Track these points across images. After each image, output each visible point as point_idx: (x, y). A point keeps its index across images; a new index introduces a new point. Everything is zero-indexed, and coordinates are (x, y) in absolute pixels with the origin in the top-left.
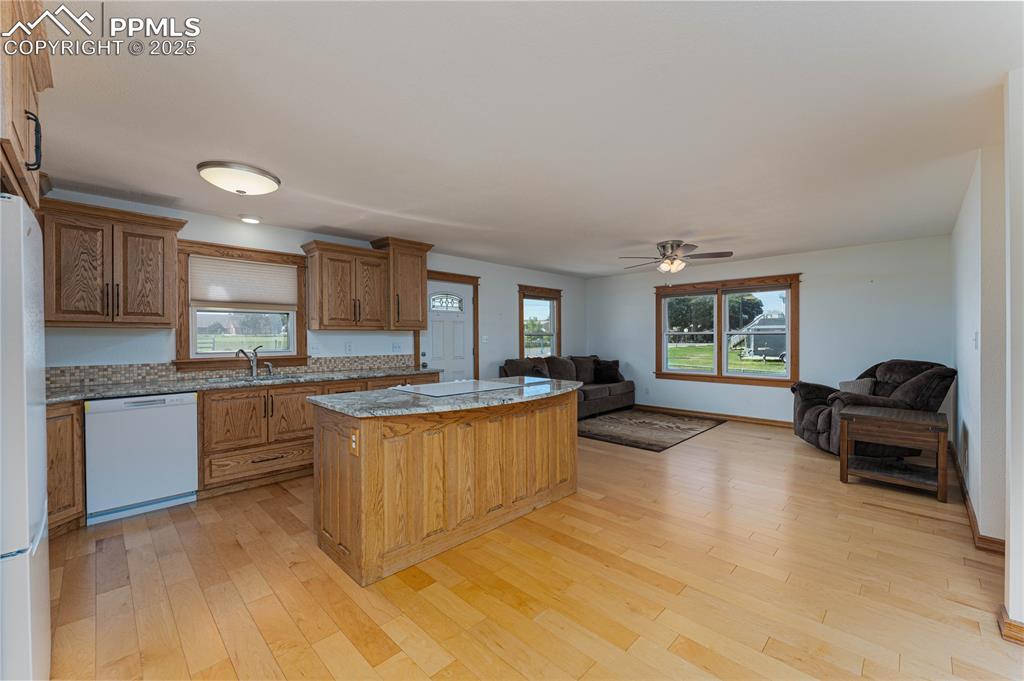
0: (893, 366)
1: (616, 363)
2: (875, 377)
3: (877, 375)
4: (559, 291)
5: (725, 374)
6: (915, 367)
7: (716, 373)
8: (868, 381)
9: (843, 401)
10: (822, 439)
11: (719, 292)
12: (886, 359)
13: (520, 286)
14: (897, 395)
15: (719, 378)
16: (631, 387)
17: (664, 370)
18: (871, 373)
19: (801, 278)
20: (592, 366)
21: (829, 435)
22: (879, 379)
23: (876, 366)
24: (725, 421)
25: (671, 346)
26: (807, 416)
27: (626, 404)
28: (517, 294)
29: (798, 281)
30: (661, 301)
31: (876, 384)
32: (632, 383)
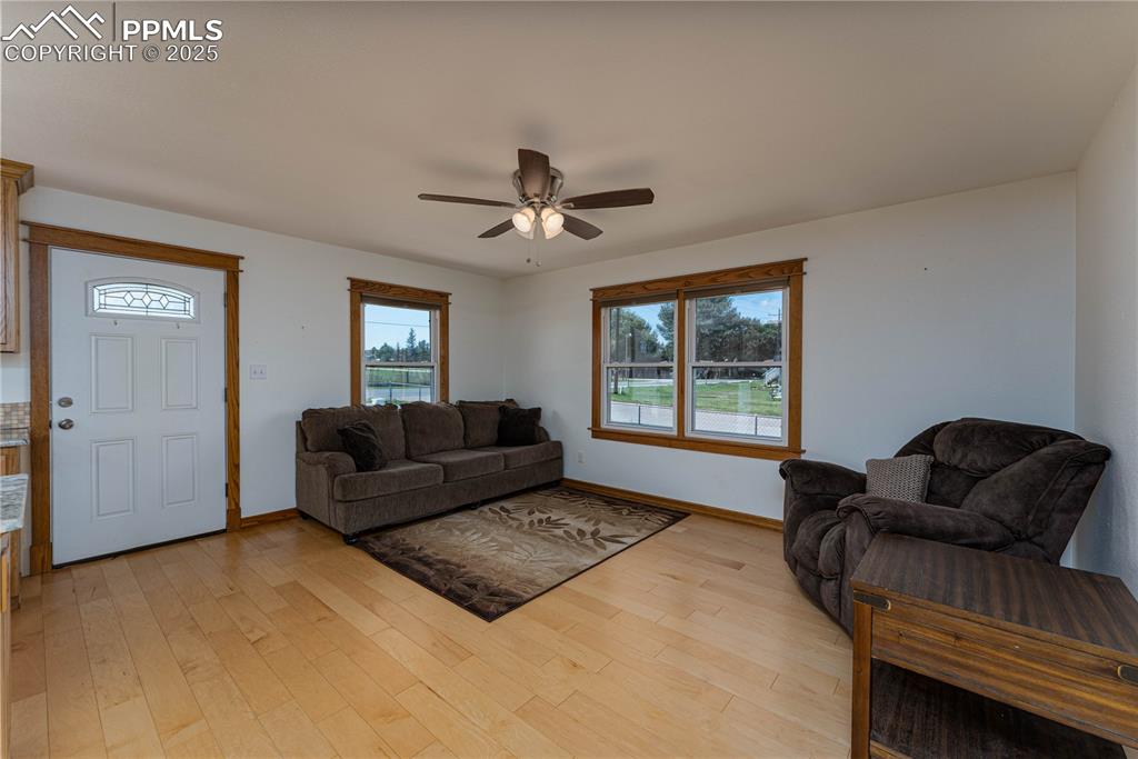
0: (970, 432)
1: (536, 412)
2: (932, 453)
3: (937, 447)
4: (444, 296)
5: (688, 434)
6: (1017, 439)
7: (675, 433)
8: (919, 461)
9: (866, 519)
10: (828, 588)
11: (681, 295)
12: (954, 416)
13: (353, 281)
14: (981, 499)
15: (680, 440)
16: (556, 452)
17: (604, 425)
18: (922, 444)
19: (806, 267)
20: (496, 416)
21: (840, 586)
22: (940, 459)
23: (935, 430)
24: (687, 515)
25: (700, 382)
26: (802, 531)
27: (542, 479)
28: (347, 295)
29: (801, 273)
30: (600, 314)
31: (935, 467)
32: (559, 445)
